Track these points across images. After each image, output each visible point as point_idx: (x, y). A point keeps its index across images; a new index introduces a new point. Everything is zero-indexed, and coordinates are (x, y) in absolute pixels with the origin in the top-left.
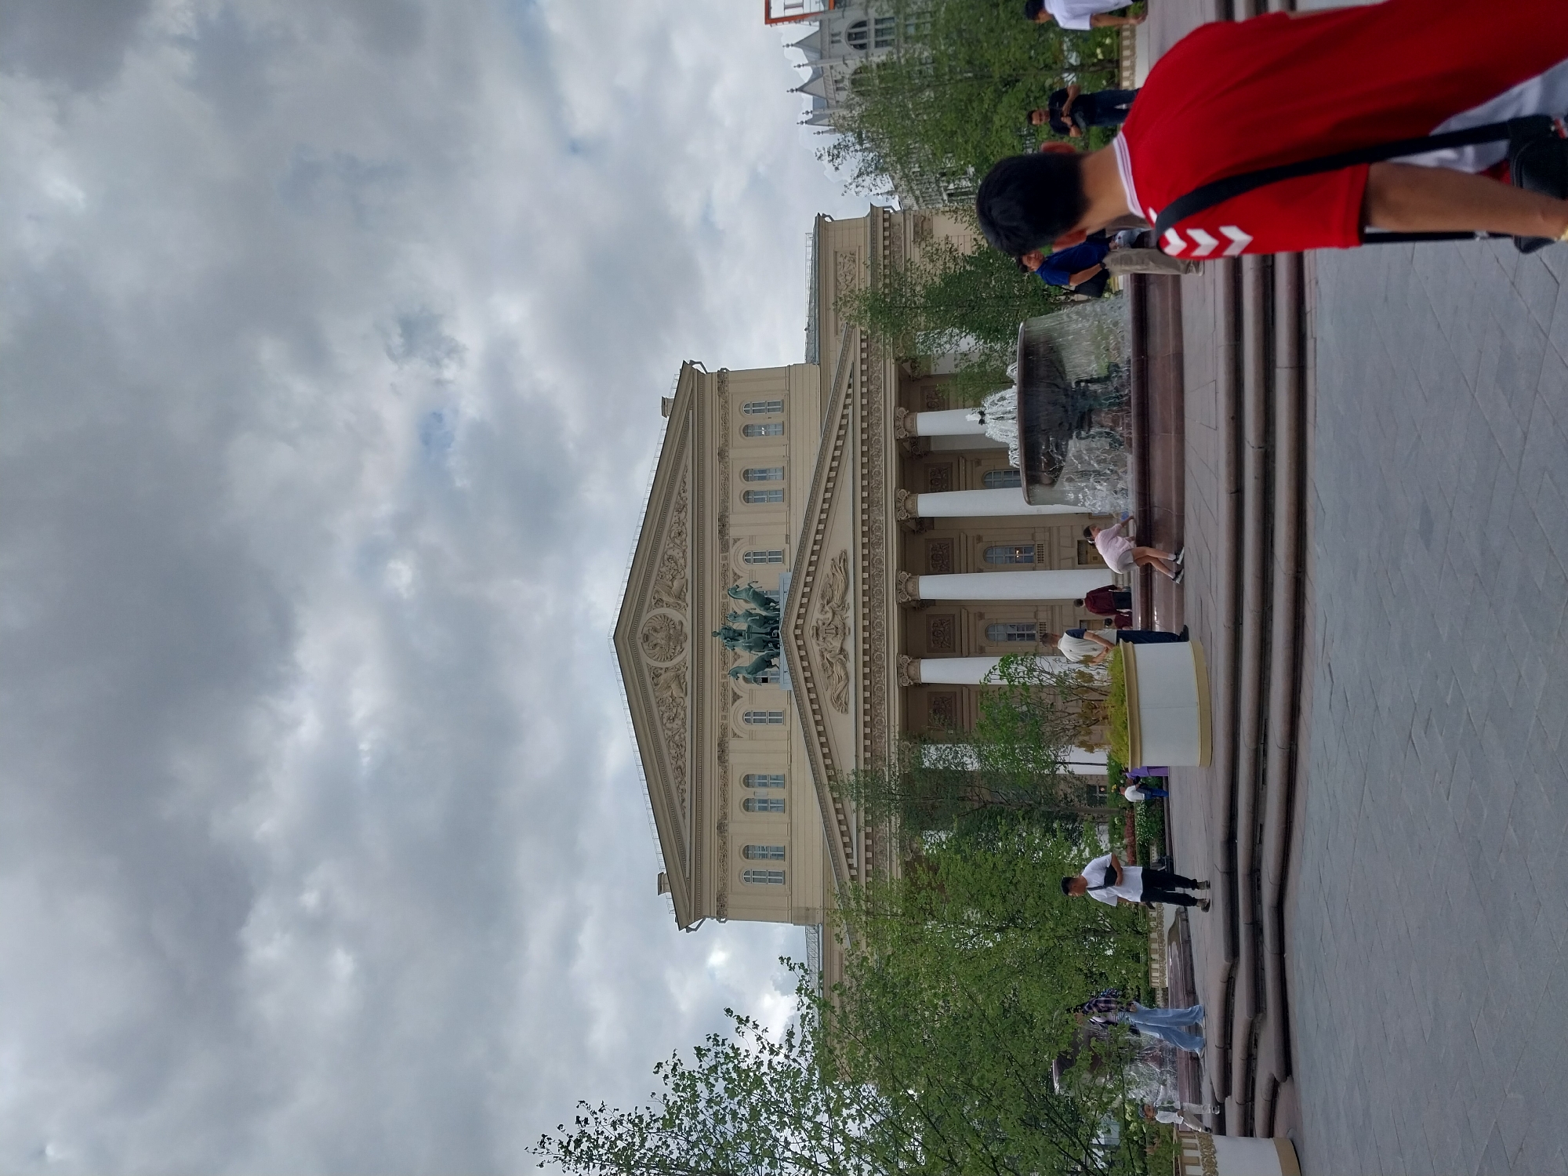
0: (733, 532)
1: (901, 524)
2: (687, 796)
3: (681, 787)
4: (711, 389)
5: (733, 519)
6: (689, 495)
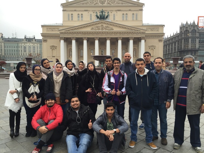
0: (118, 12)
1: (117, 38)
3: (81, 4)
4: (140, 8)
5: (120, 12)
6: (124, 5)
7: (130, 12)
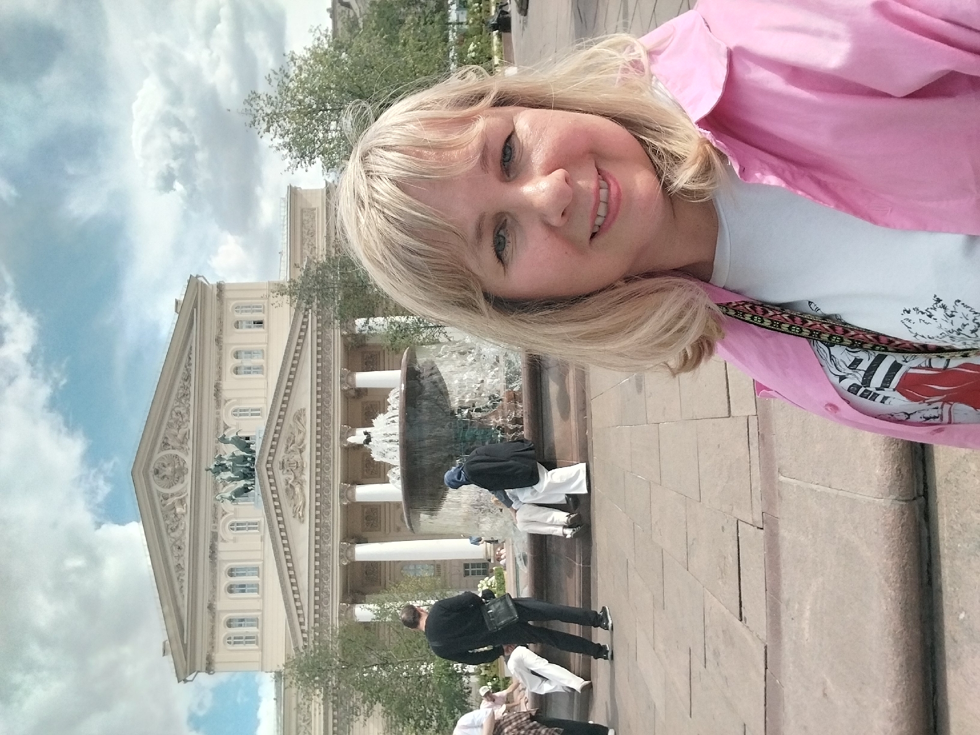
0: (225, 394)
1: (344, 392)
2: (185, 585)
3: (181, 578)
4: (211, 295)
5: (225, 386)
6: (192, 368)
7: (226, 340)
